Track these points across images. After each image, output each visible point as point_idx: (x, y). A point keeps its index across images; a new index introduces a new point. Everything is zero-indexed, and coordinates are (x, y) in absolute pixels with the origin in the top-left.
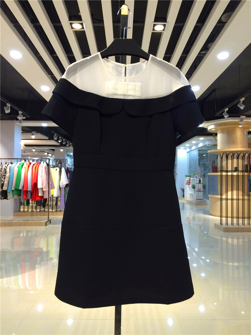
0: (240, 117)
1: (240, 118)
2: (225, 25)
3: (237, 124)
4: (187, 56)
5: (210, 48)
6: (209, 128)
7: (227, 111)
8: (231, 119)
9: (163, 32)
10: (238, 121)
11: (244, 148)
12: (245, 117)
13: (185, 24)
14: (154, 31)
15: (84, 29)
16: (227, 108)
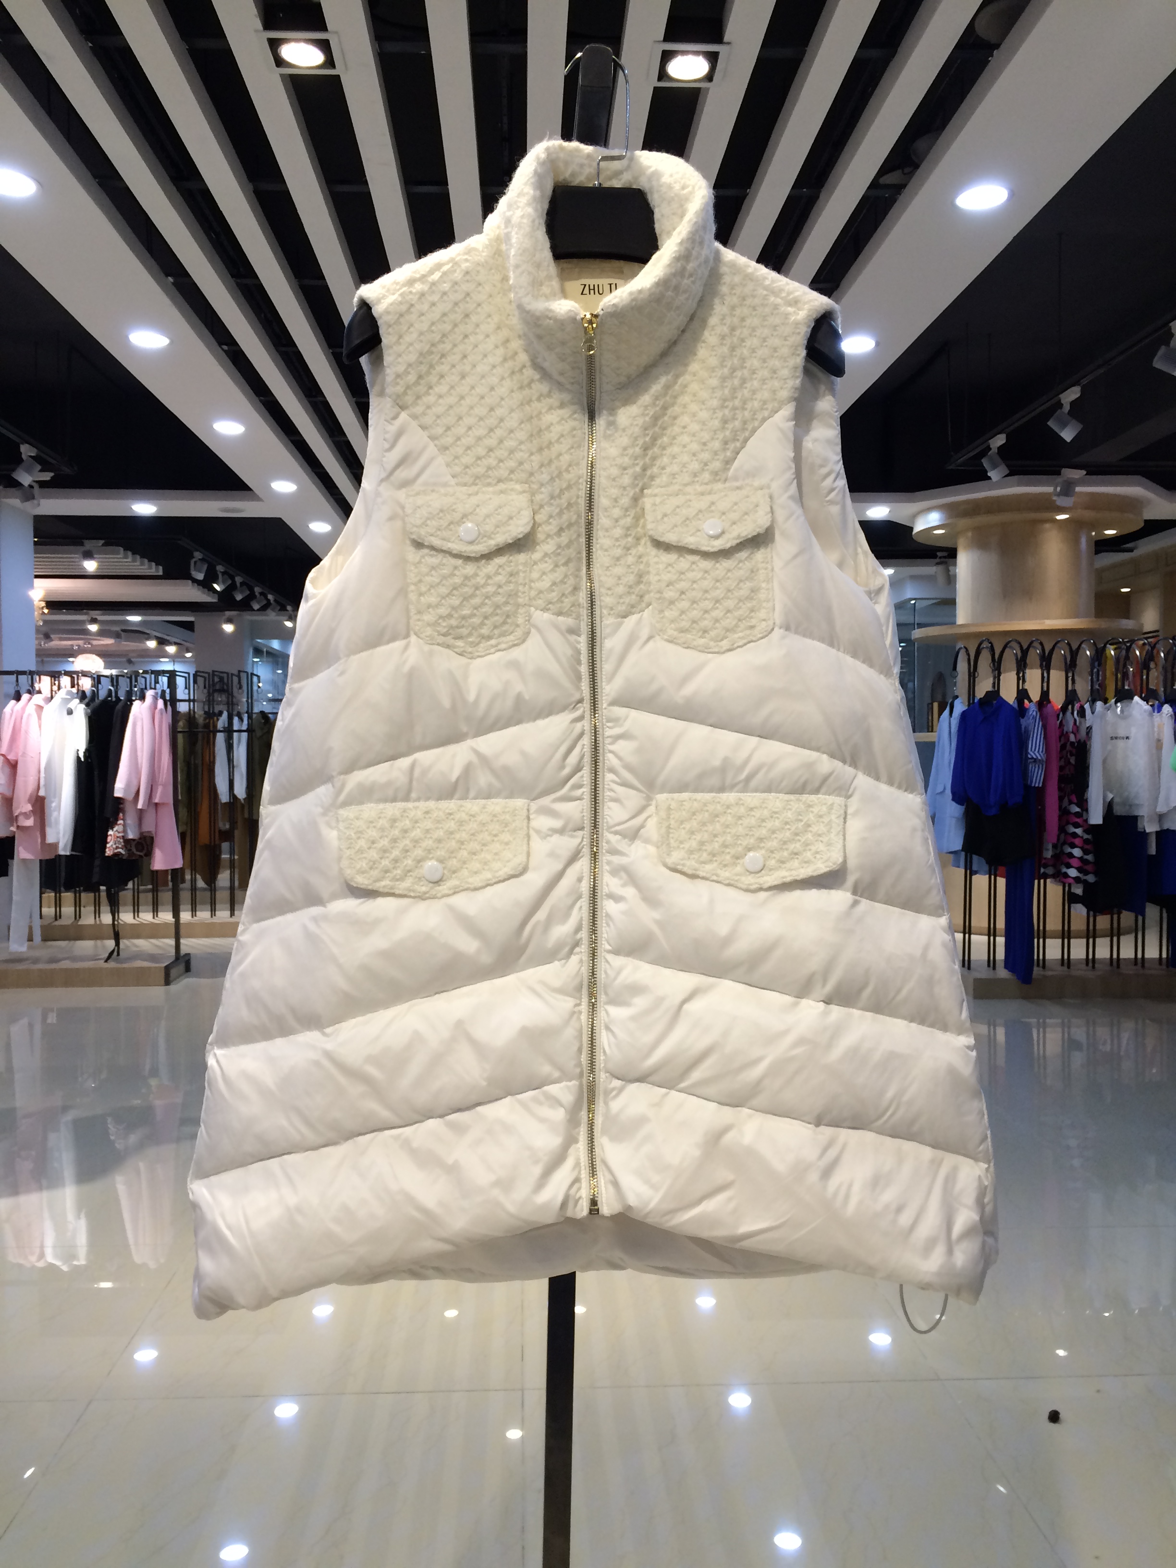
0: (1059, 473)
1: (1059, 479)
2: (992, 56)
3: (1048, 506)
4: (818, 197)
5: (922, 161)
6: (919, 526)
7: (1000, 448)
8: (1019, 484)
9: (708, 89)
10: (1050, 494)
11: (1076, 616)
12: (1084, 472)
13: (809, 49)
14: (664, 84)
15: (334, 66)
16: (999, 433)
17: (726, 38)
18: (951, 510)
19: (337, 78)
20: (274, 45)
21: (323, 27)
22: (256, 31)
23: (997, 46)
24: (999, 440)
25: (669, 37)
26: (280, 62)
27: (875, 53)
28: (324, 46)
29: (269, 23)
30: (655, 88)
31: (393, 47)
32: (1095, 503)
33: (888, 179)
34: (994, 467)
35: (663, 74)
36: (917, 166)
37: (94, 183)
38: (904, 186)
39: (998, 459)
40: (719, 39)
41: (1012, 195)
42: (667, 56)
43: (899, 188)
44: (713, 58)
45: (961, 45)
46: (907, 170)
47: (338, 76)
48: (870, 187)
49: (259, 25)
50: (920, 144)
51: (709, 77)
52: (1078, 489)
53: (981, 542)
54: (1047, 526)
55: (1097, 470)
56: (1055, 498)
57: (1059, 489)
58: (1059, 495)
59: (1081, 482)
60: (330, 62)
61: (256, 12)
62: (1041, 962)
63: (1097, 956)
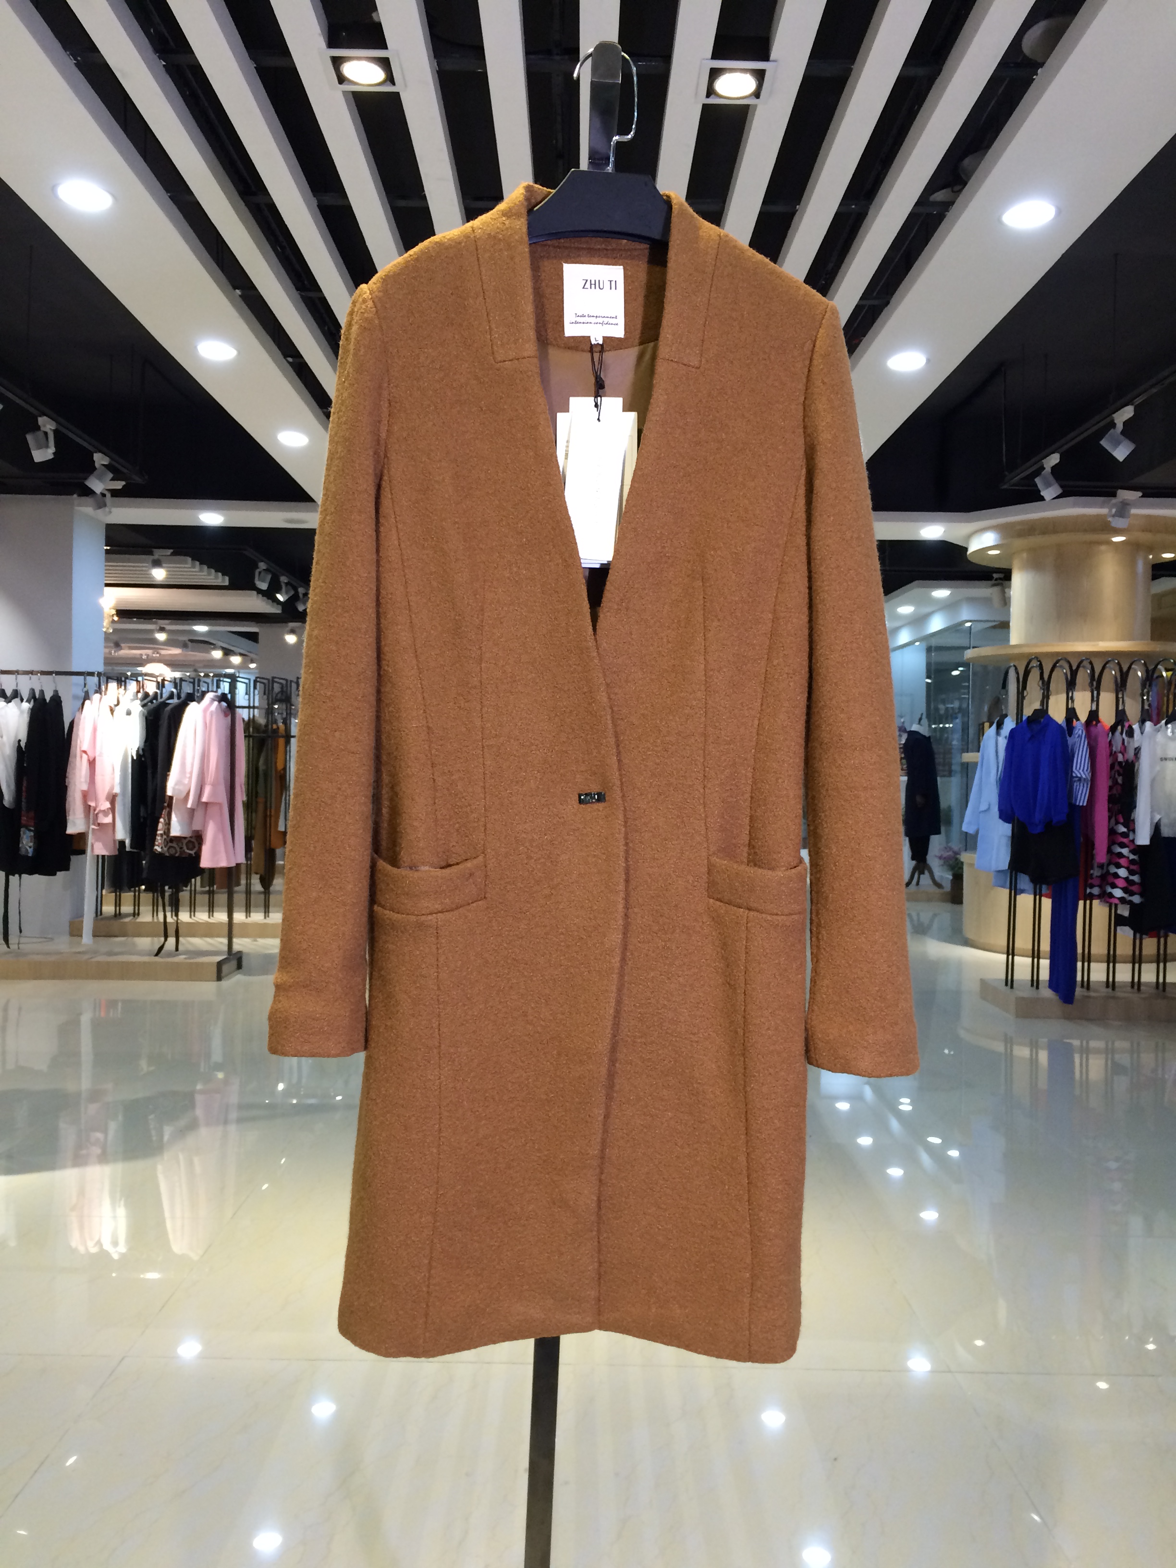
0: (1114, 495)
1: (1114, 501)
2: (1037, 74)
3: (1105, 528)
4: (866, 214)
5: (969, 178)
6: (974, 546)
7: (1053, 468)
8: (1075, 505)
9: (756, 106)
10: (1105, 516)
11: (1131, 638)
12: (1140, 494)
13: (855, 67)
14: (712, 101)
15: (393, 84)
16: (1053, 453)
17: (772, 58)
18: (1007, 531)
19: (397, 95)
20: (337, 62)
21: (383, 45)
22: (320, 49)
23: (1042, 65)
24: (1054, 459)
25: (715, 56)
26: (341, 79)
27: (921, 71)
28: (385, 63)
29: (332, 43)
30: (705, 107)
31: (450, 65)
32: (1152, 525)
33: (939, 196)
34: (1048, 485)
35: (710, 92)
36: (965, 184)
37: (165, 196)
38: (953, 203)
39: (1051, 479)
40: (765, 56)
41: (1059, 212)
42: (715, 74)
43: (948, 205)
44: (760, 75)
45: (1004, 63)
46: (957, 188)
47: (398, 93)
48: (917, 204)
49: (321, 42)
50: (967, 162)
51: (757, 94)
52: (1134, 511)
53: (1035, 564)
54: (1103, 548)
55: (1152, 492)
56: (1110, 519)
57: (1114, 510)
58: (1113, 516)
59: (1135, 504)
60: (390, 79)
61: (320, 31)
62: (1085, 984)
63: (1143, 980)
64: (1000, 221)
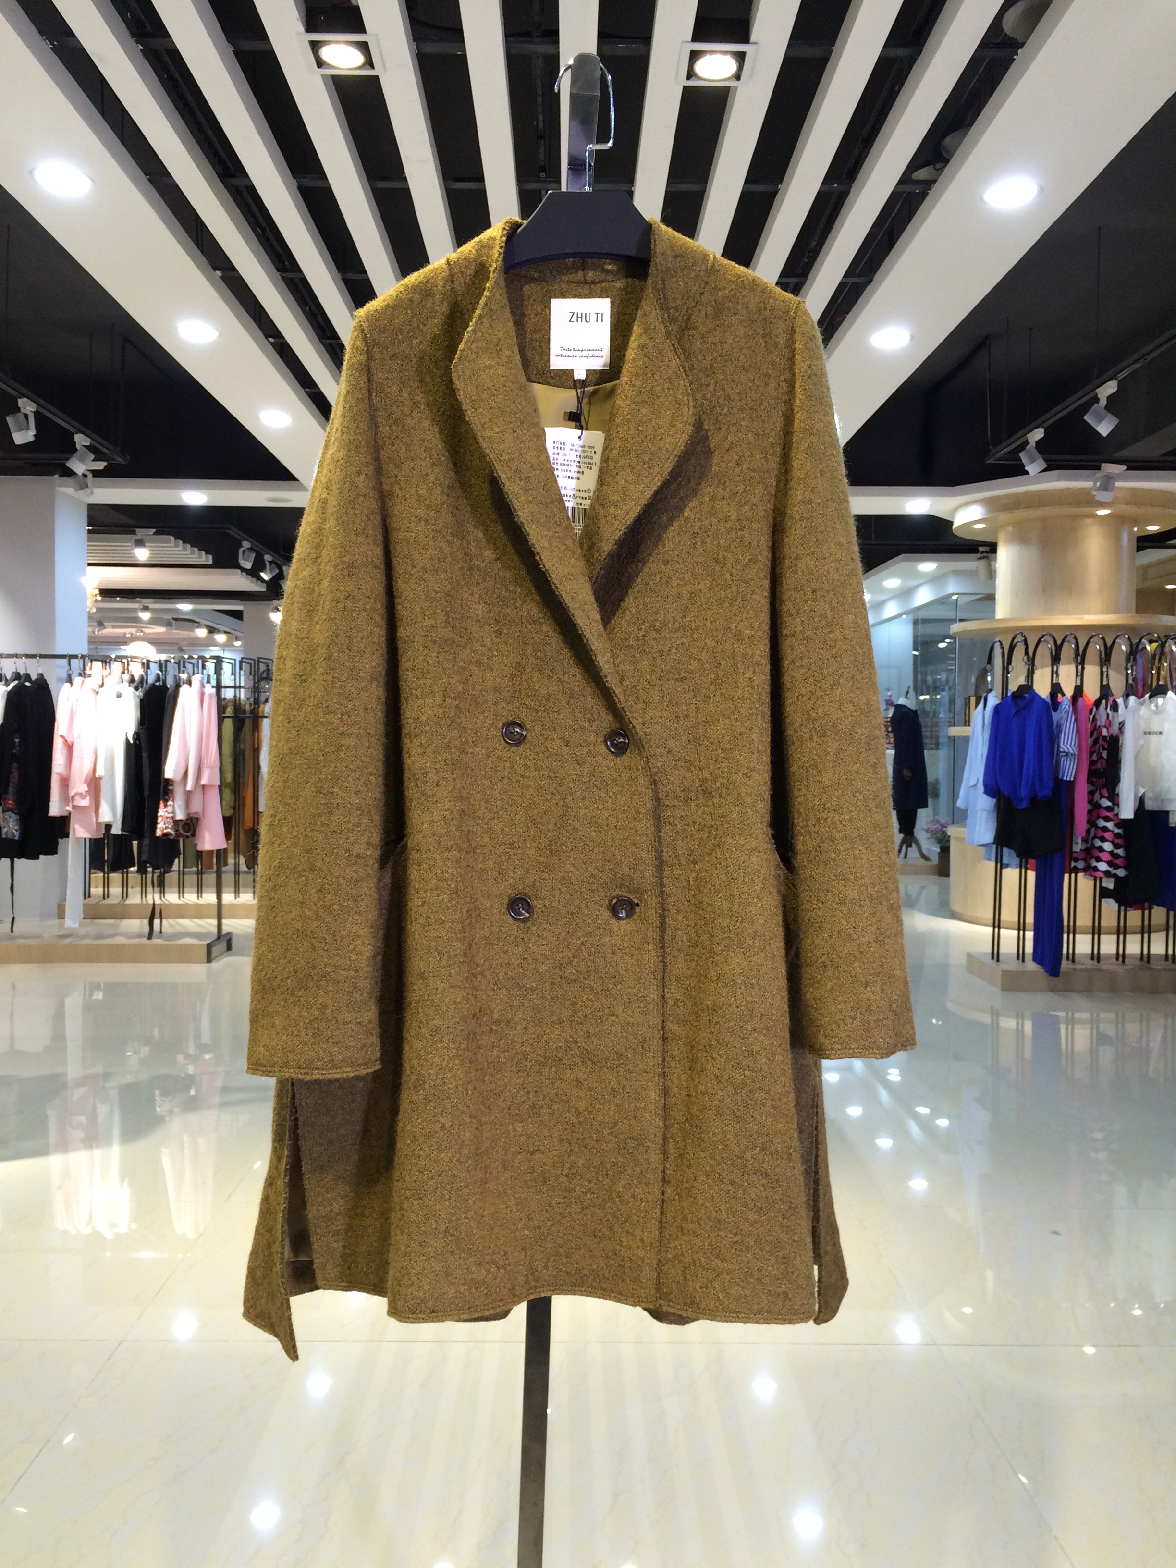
0: (1099, 468)
1: (1099, 474)
2: (1017, 54)
3: (1087, 500)
4: (848, 193)
5: (951, 155)
6: (960, 520)
7: (1038, 443)
8: (1059, 479)
9: (737, 88)
10: (1090, 489)
11: (1116, 612)
12: (1124, 467)
13: (836, 49)
14: (693, 83)
15: (373, 67)
16: (1037, 427)
17: (752, 39)
18: (991, 504)
19: (376, 78)
20: (315, 46)
21: (362, 29)
22: (298, 33)
23: (1022, 45)
24: (1038, 434)
25: (696, 38)
26: (320, 63)
27: (900, 52)
28: (364, 47)
29: (310, 27)
30: (686, 89)
31: (430, 48)
32: (1136, 498)
33: (921, 174)
34: (1033, 460)
35: (691, 74)
36: (947, 162)
37: (144, 179)
38: (934, 182)
39: (1036, 453)
40: (745, 39)
41: (1041, 189)
42: (695, 56)
43: (930, 183)
44: (740, 57)
45: (985, 44)
46: (938, 166)
47: (377, 78)
48: (901, 182)
49: (301, 28)
50: (948, 141)
51: (738, 76)
52: (1118, 484)
53: (1021, 538)
54: (1088, 521)
55: (1137, 465)
56: (1094, 493)
57: (1098, 484)
58: (1098, 489)
59: (1119, 477)
60: (369, 63)
61: (298, 16)
62: (1071, 957)
63: (1128, 951)
64: (981, 199)
